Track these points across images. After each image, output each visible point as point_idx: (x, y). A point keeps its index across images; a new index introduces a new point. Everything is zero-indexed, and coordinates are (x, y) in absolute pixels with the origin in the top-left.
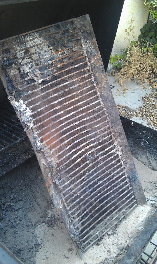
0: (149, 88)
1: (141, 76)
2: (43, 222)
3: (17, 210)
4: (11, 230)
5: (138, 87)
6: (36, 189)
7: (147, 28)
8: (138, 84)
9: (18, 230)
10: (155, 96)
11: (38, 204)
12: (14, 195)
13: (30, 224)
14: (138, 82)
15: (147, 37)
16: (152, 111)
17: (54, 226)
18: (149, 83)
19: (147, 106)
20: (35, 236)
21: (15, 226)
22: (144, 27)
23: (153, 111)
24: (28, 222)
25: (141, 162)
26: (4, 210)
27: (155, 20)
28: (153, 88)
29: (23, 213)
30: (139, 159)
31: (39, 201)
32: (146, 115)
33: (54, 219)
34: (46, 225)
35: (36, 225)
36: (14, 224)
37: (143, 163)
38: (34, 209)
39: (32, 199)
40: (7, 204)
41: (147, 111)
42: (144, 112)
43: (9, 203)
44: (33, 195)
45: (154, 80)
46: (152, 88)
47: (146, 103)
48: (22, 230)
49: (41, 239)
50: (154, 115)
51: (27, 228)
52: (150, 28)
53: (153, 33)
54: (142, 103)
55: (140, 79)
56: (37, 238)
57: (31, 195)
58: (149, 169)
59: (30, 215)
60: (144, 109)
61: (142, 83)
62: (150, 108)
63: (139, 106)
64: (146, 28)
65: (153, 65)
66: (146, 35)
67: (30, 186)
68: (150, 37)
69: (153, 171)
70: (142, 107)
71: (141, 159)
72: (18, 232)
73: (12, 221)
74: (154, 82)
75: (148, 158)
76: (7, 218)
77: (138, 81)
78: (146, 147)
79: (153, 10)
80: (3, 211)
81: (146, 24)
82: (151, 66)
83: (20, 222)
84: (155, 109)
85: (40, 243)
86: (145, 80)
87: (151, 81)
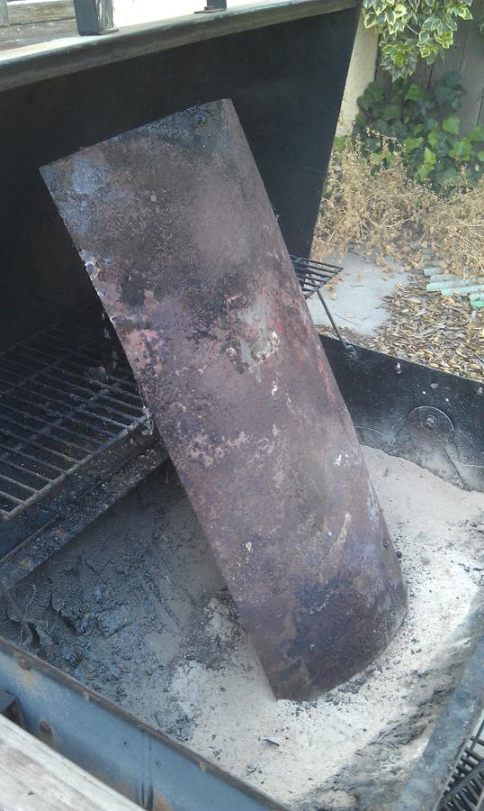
0: (402, 269)
1: (375, 238)
2: (189, 659)
3: (116, 631)
4: (108, 686)
5: (368, 269)
6: (158, 570)
7: (375, 95)
8: (368, 260)
9: (124, 686)
10: (422, 292)
11: (169, 612)
12: (103, 591)
13: (154, 666)
14: (369, 254)
15: (379, 121)
16: (420, 336)
17: (221, 666)
18: (398, 255)
19: (404, 320)
20: (174, 699)
21: (116, 675)
22: (366, 91)
23: (422, 334)
24: (149, 663)
25: (430, 470)
26: (82, 634)
27: (398, 69)
28: (413, 267)
29: (133, 639)
30: (424, 463)
31: (169, 602)
32: (404, 347)
33: (218, 645)
34: (199, 666)
35: (171, 667)
36: (114, 671)
37: (436, 473)
38: (159, 626)
39: (150, 598)
40: (87, 616)
41: (404, 337)
42: (398, 339)
43: (93, 615)
44: (153, 586)
45: (413, 245)
46: (409, 268)
47: (401, 314)
48: (138, 686)
49: (192, 705)
50: (426, 347)
51: (149, 679)
52: (384, 95)
53: (394, 108)
54: (388, 316)
55: (373, 247)
56: (179, 702)
57: (146, 587)
58: (454, 488)
59: (152, 642)
60: (397, 331)
61: (380, 258)
62: (412, 325)
63: (379, 324)
64: (372, 97)
65: (407, 202)
66: (375, 114)
67: (141, 561)
68: (387, 119)
69: (465, 493)
70: (390, 325)
71: (430, 464)
72: (127, 692)
73: (107, 662)
74: (414, 251)
75: (449, 458)
76: (92, 656)
77: (368, 250)
78: (443, 428)
79: (389, 41)
80: (81, 638)
81: (371, 84)
82: (400, 205)
83: (127, 663)
84: (426, 329)
85: (190, 717)
86: (388, 247)
87: (406, 249)
